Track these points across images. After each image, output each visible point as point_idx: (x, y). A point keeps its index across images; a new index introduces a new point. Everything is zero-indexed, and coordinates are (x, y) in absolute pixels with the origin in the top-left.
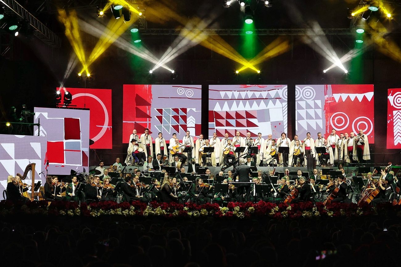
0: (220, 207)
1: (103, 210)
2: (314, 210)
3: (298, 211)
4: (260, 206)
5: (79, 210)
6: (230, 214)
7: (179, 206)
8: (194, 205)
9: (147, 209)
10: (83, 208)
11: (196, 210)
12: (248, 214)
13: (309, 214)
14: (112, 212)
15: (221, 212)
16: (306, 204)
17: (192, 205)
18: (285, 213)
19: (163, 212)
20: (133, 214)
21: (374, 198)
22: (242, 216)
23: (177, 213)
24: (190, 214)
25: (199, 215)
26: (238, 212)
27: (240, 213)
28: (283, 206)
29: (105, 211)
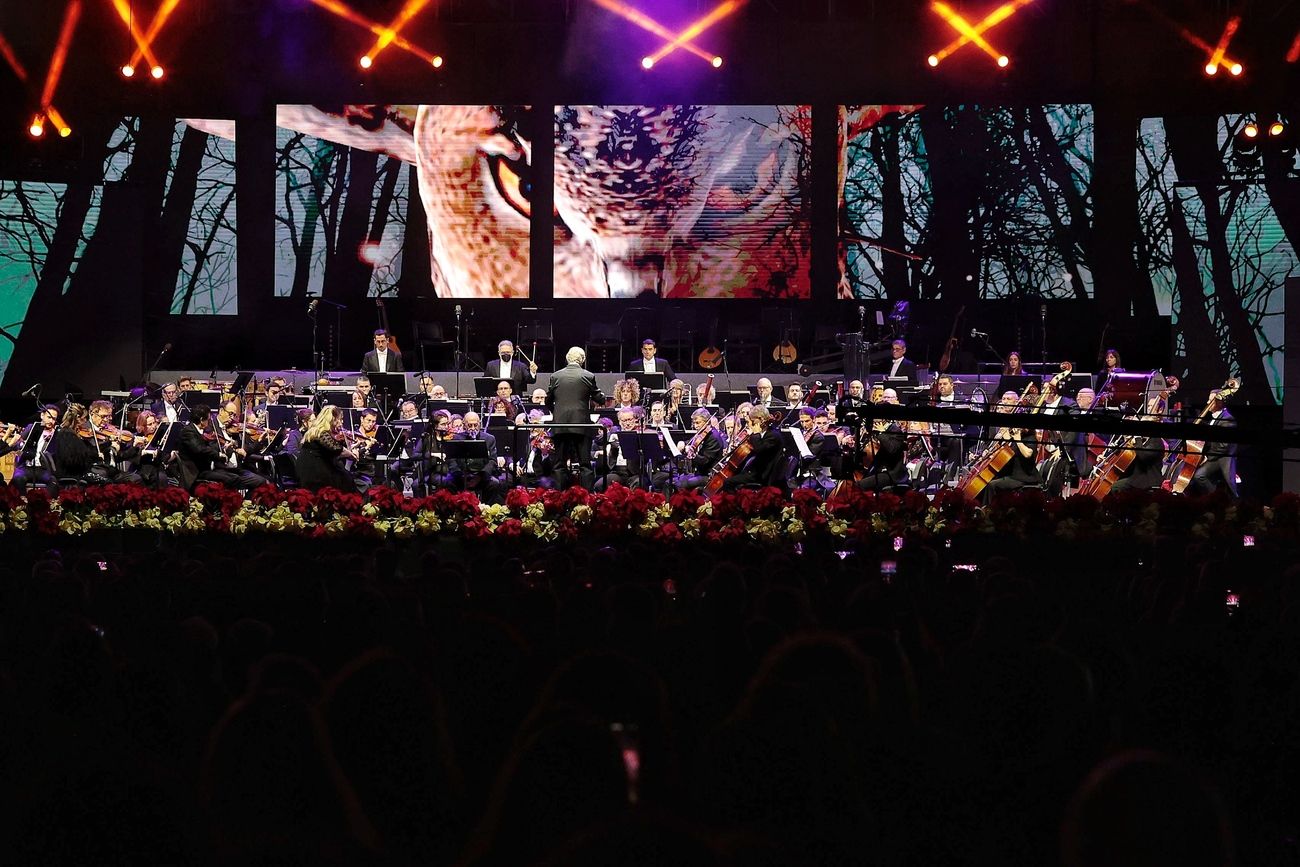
0: (482, 506)
1: (99, 512)
2: (786, 515)
3: (733, 520)
4: (610, 499)
5: (24, 514)
6: (512, 526)
7: (347, 503)
8: (395, 497)
9: (242, 512)
10: (38, 506)
11: (403, 513)
12: (569, 526)
13: (771, 530)
14: (130, 519)
15: (481, 520)
16: (760, 495)
17: (391, 499)
18: (690, 525)
19: (296, 522)
20: (196, 527)
21: (997, 475)
22: (550, 533)
23: (340, 524)
24: (384, 526)
25: (412, 530)
26: (537, 522)
27: (545, 526)
28: (685, 502)
29: (108, 518)
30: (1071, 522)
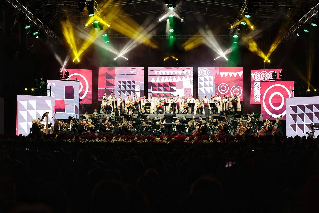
0: (156, 138)
1: (88, 139)
2: (209, 140)
3: (200, 140)
4: (178, 137)
5: (74, 140)
6: (161, 142)
8: (140, 136)
9: (113, 139)
10: (77, 138)
11: (142, 139)
12: (171, 142)
13: (207, 142)
14: (93, 140)
15: (156, 140)
16: (205, 136)
17: (139, 137)
18: (193, 142)
19: (123, 141)
20: (105, 142)
21: (244, 133)
23: (131, 141)
24: (138, 141)
25: (143, 142)
26: (166, 141)
27: (167, 142)
28: (192, 137)
29: (89, 140)
30: (260, 141)
